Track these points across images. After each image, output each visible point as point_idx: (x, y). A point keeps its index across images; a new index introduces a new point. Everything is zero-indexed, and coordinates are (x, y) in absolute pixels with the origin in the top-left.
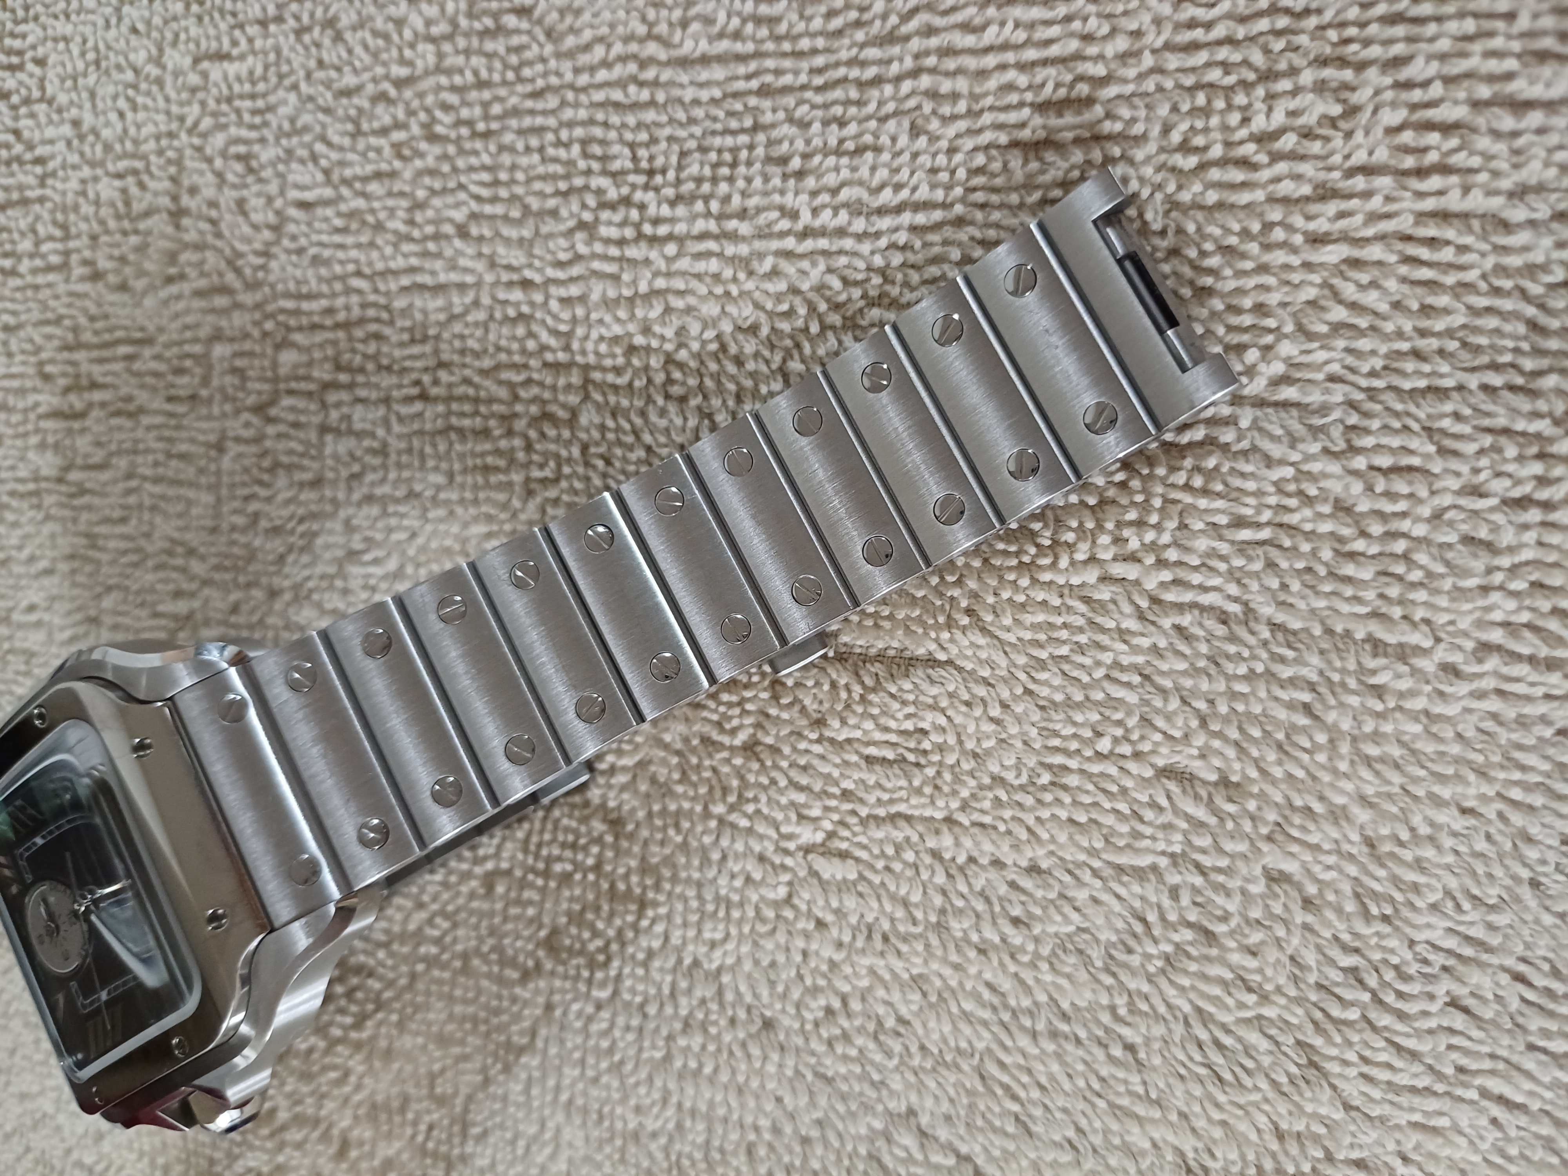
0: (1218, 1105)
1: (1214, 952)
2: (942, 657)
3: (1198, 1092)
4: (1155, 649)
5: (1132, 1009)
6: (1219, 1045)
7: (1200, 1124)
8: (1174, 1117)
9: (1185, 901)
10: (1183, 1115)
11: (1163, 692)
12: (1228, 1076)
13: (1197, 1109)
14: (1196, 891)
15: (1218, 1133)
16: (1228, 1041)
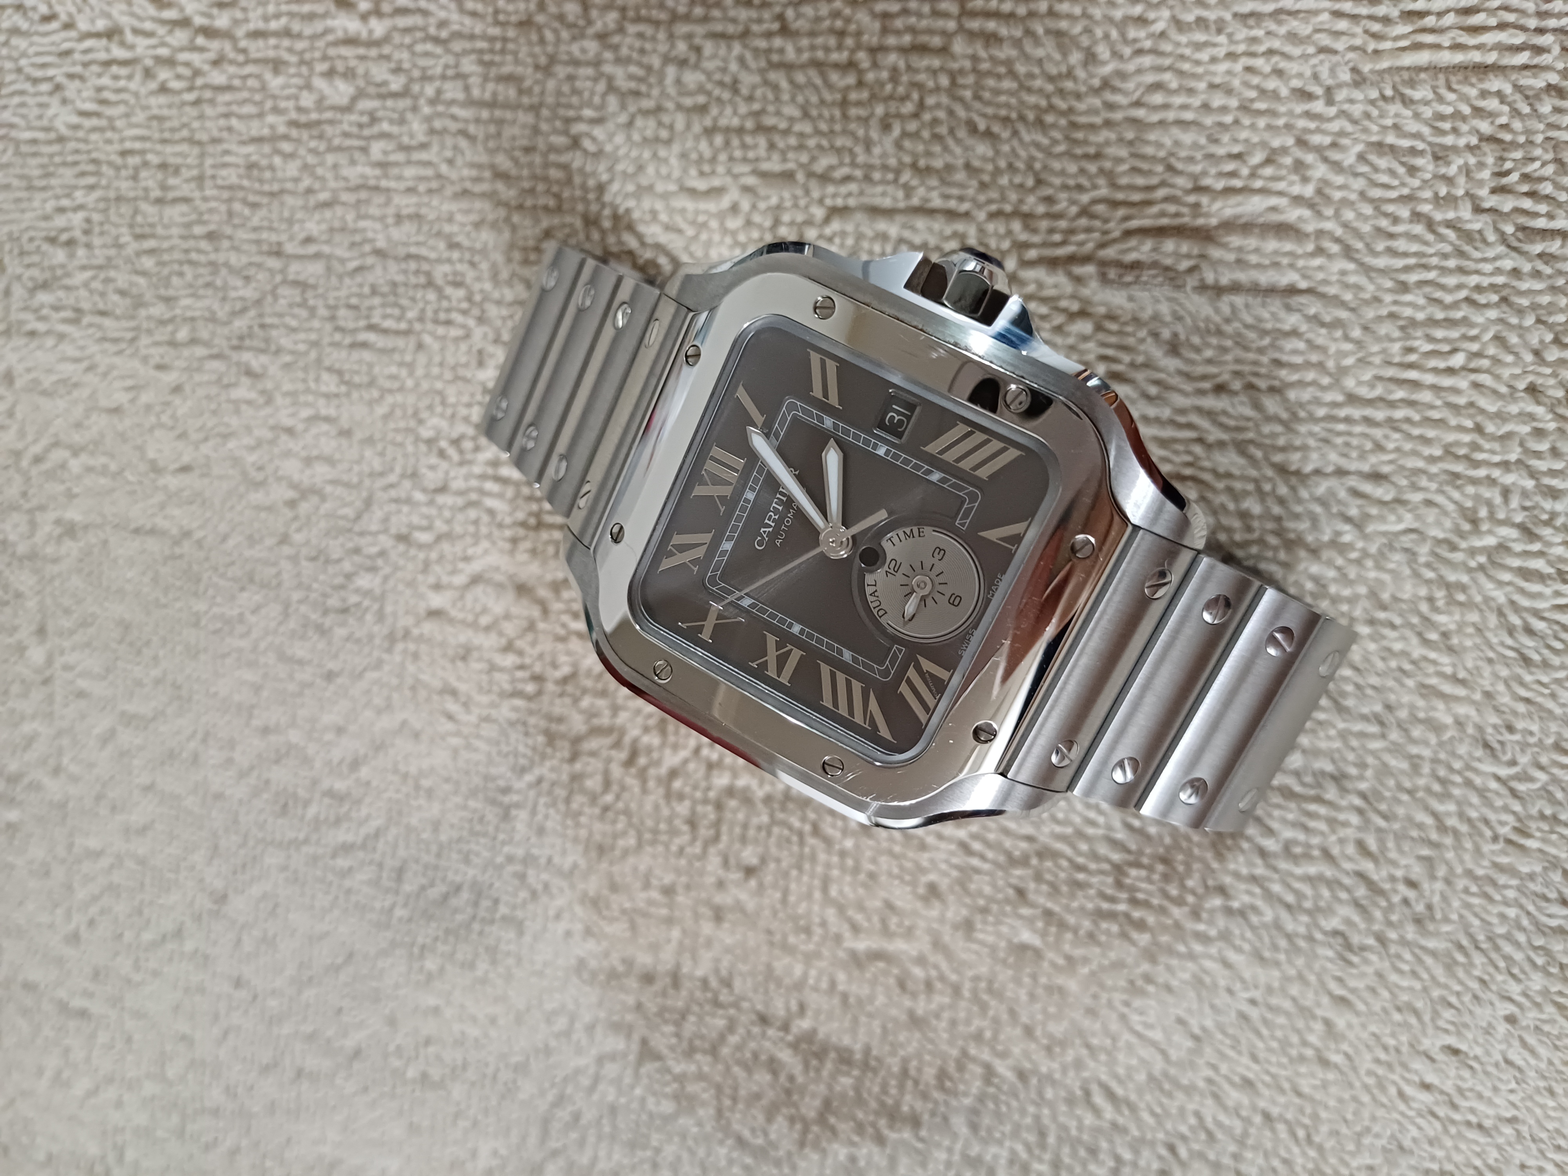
0: (1522, 684)
1: (1536, 547)
2: (1303, 285)
3: (1504, 672)
4: (1516, 272)
5: (1451, 601)
6: (1529, 631)
7: (1505, 699)
8: (1478, 696)
9: (1515, 503)
10: (1488, 695)
11: (1520, 312)
12: (1536, 657)
13: (1501, 687)
14: (1525, 494)
15: (1521, 708)
16: (1539, 625)
